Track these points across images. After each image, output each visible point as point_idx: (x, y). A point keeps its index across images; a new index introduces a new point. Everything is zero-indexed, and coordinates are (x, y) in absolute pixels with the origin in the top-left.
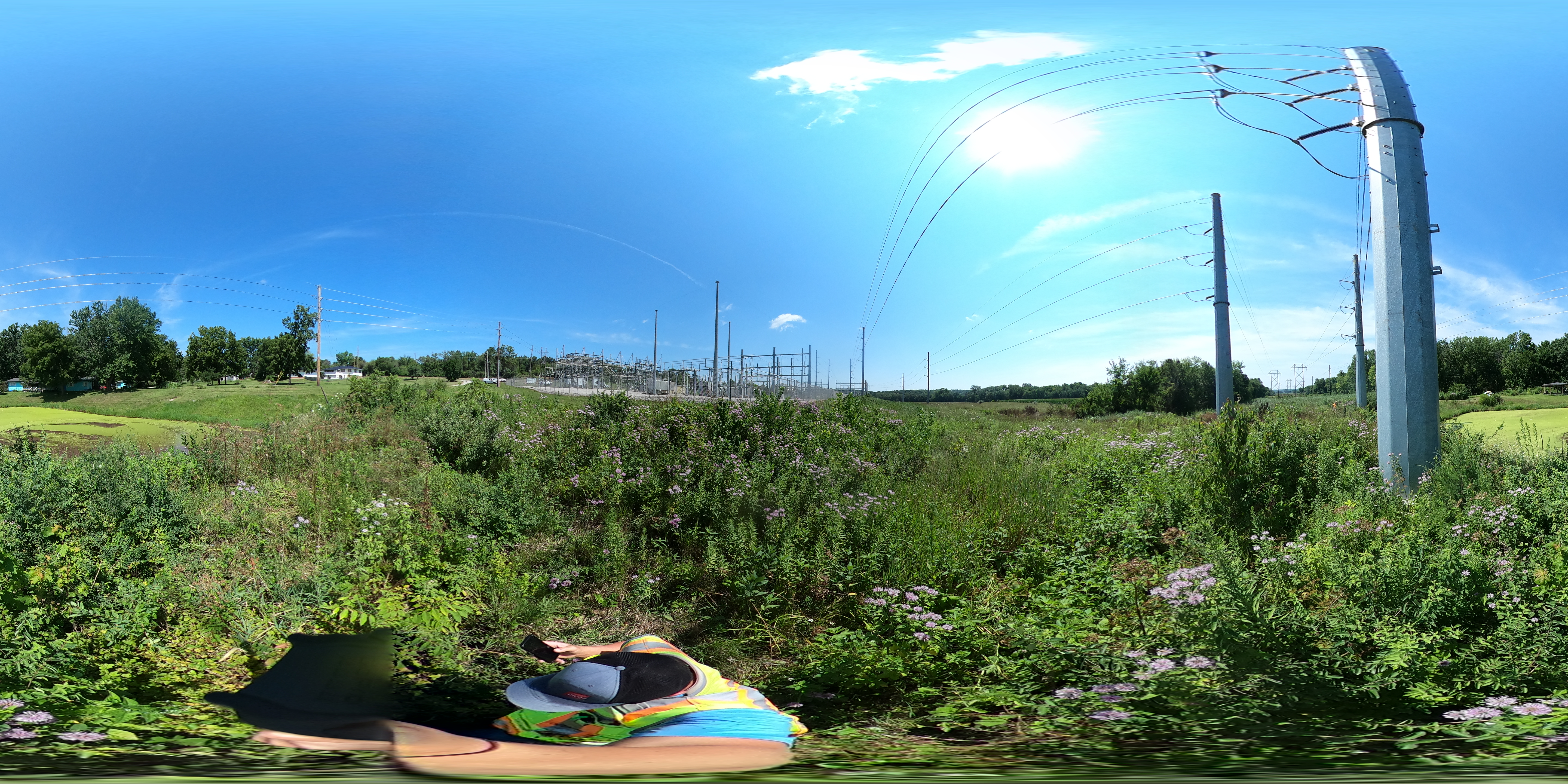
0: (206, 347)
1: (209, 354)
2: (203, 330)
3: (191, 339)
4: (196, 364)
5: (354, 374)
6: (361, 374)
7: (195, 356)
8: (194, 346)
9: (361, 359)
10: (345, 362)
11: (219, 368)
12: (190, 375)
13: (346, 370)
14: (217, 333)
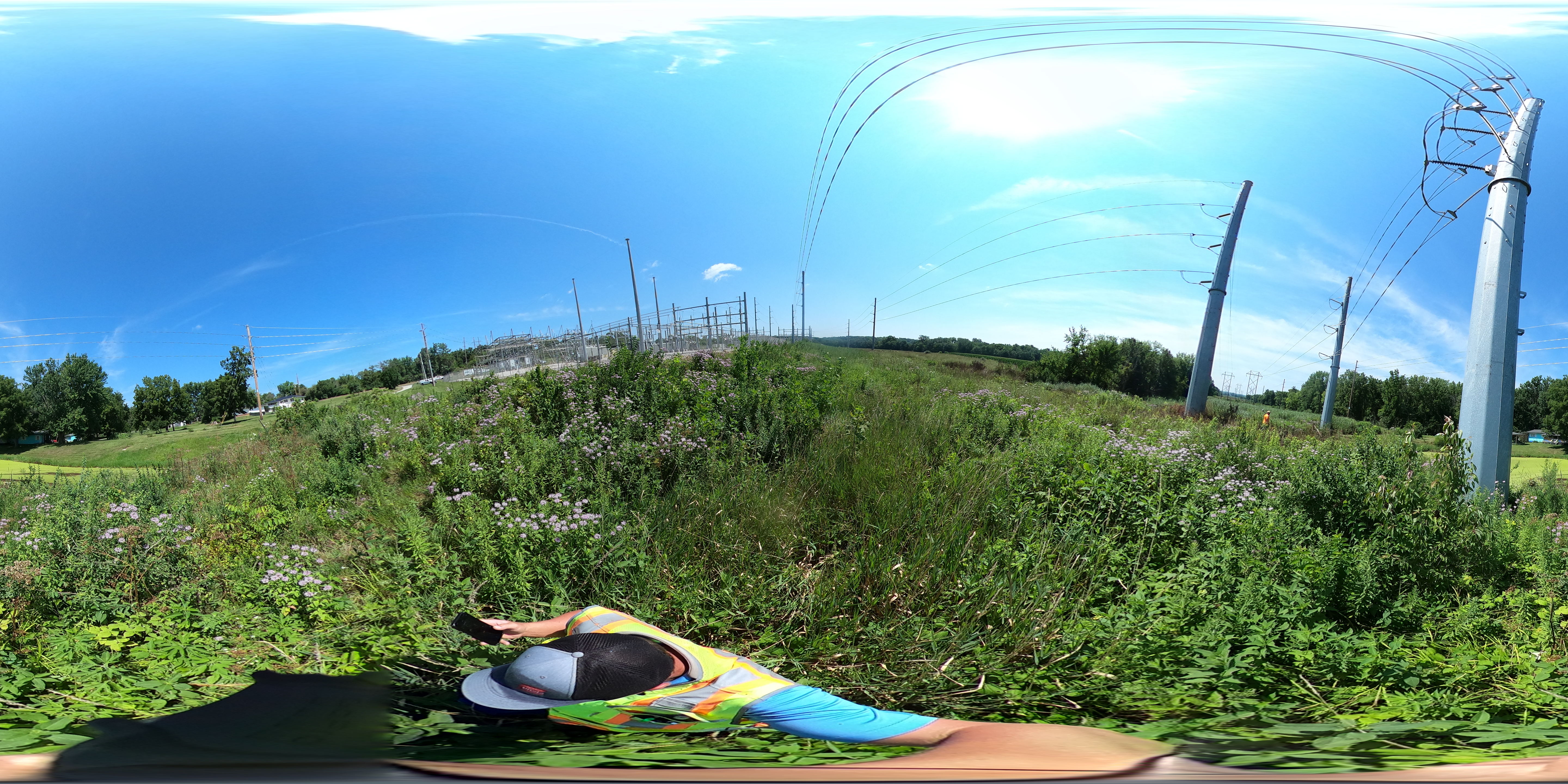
0: (151, 397)
1: (155, 403)
2: (146, 381)
3: (136, 390)
4: (144, 414)
5: (297, 402)
6: (303, 401)
7: (142, 407)
8: (140, 397)
9: (302, 386)
10: (287, 391)
11: (165, 416)
12: (139, 426)
13: (288, 400)
14: (161, 381)
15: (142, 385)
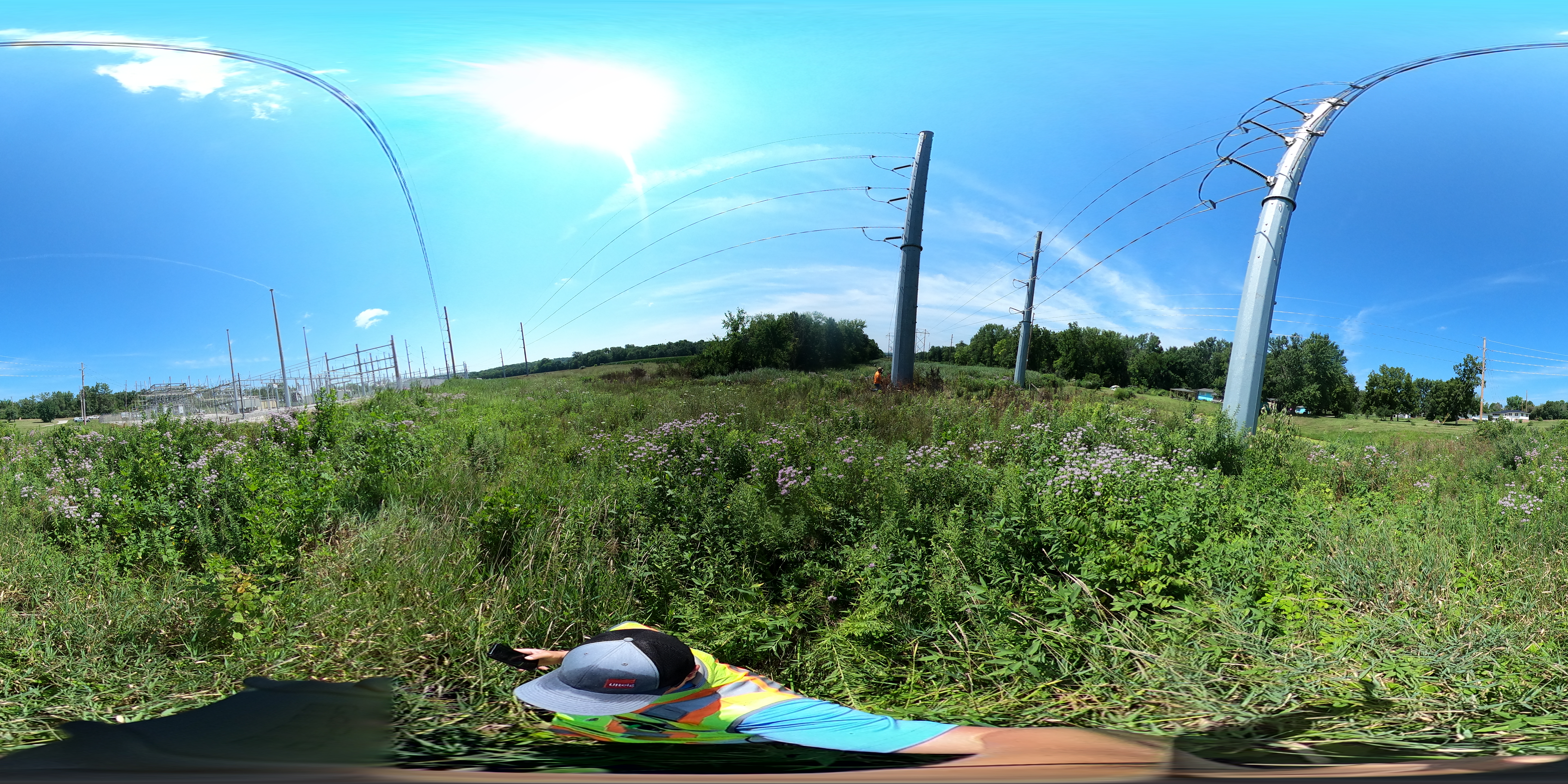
0: (1384, 385)
1: (1386, 391)
2: (1382, 368)
3: (1370, 375)
4: (1373, 400)
5: (1521, 418)
6: (1528, 418)
7: (1373, 392)
8: (1373, 382)
9: (1530, 403)
10: (1514, 405)
11: (1393, 405)
12: (1366, 410)
13: (1513, 414)
14: (1396, 373)
15: (1378, 372)
